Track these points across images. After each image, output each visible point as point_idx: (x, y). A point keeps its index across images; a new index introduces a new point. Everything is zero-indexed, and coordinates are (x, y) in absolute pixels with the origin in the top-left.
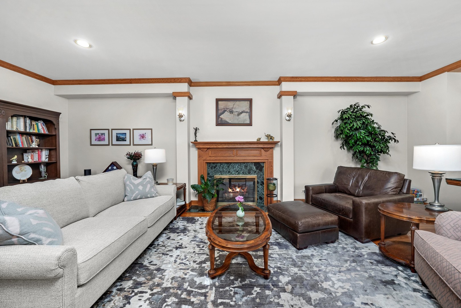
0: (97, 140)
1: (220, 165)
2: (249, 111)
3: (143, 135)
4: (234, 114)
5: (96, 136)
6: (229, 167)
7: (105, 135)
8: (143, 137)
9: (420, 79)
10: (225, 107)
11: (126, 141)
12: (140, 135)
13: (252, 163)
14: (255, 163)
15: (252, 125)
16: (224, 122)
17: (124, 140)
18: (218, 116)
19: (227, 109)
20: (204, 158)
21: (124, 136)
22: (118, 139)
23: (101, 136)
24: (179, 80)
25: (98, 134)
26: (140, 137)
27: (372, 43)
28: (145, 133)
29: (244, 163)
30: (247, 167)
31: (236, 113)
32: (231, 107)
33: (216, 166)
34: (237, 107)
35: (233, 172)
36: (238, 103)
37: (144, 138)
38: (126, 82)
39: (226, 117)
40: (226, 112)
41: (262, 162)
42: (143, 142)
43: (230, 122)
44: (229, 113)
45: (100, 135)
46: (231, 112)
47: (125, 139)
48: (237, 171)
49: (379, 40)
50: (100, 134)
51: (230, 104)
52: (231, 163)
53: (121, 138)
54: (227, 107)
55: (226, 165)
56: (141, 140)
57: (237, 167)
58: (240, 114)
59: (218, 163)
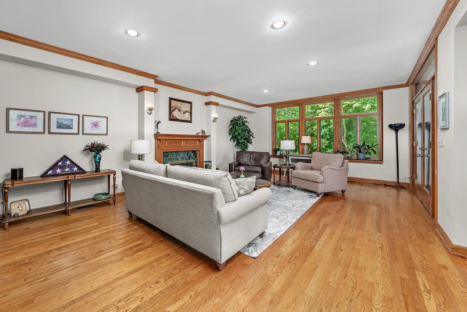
0: (21, 125)
1: (171, 154)
2: (190, 111)
3: (97, 123)
4: (181, 113)
5: (20, 119)
6: (177, 155)
7: (36, 119)
8: (96, 125)
9: (258, 106)
10: (175, 106)
11: (72, 128)
12: (93, 123)
13: (191, 151)
14: (192, 151)
15: (192, 123)
16: (174, 118)
17: (69, 127)
18: (170, 112)
19: (177, 107)
20: (161, 149)
21: (69, 122)
22: (59, 126)
23: (29, 120)
24: (149, 76)
25: (24, 117)
26: (92, 125)
27: (263, 91)
28: (99, 121)
29: (186, 151)
30: (188, 154)
31: (183, 112)
32: (179, 106)
33: (168, 155)
34: (183, 107)
35: (180, 159)
36: (184, 103)
37: (97, 127)
38: (91, 61)
39: (176, 114)
40: (176, 110)
41: (196, 150)
42: (96, 131)
43: (179, 118)
44: (178, 111)
45: (26, 118)
46: (180, 110)
47: (71, 127)
48: (182, 158)
49: (266, 91)
50: (28, 117)
51: (179, 104)
52: (178, 152)
53: (64, 125)
54: (177, 106)
55: (175, 153)
56: (94, 129)
57: (182, 155)
58: (185, 113)
59: (169, 152)
